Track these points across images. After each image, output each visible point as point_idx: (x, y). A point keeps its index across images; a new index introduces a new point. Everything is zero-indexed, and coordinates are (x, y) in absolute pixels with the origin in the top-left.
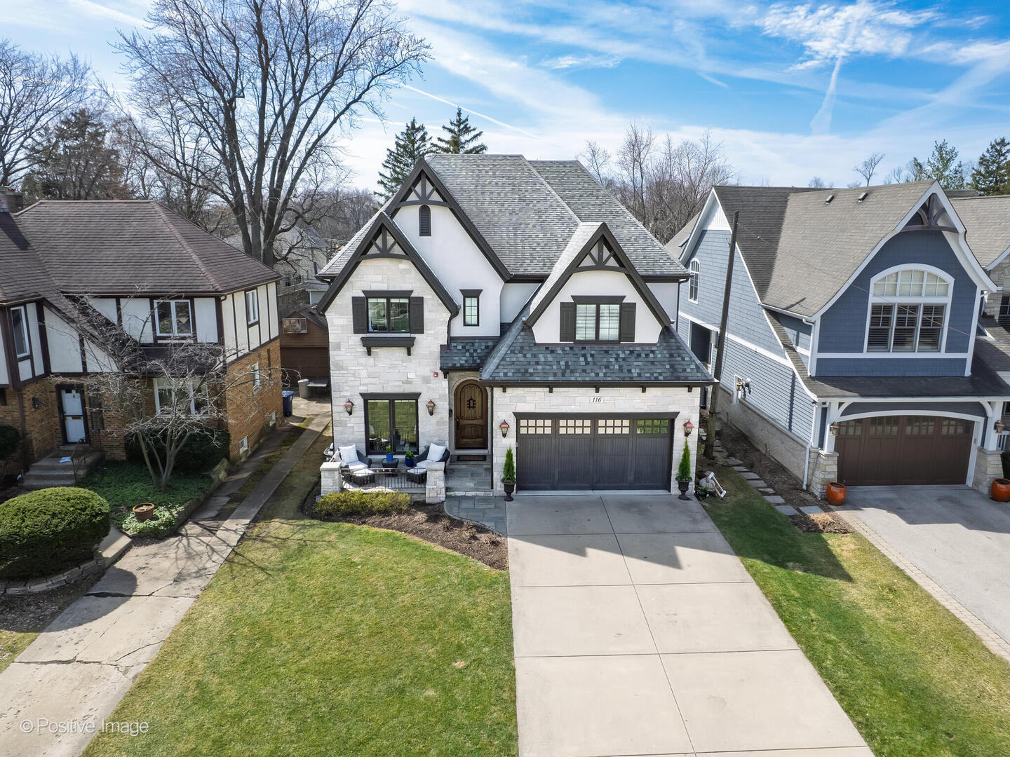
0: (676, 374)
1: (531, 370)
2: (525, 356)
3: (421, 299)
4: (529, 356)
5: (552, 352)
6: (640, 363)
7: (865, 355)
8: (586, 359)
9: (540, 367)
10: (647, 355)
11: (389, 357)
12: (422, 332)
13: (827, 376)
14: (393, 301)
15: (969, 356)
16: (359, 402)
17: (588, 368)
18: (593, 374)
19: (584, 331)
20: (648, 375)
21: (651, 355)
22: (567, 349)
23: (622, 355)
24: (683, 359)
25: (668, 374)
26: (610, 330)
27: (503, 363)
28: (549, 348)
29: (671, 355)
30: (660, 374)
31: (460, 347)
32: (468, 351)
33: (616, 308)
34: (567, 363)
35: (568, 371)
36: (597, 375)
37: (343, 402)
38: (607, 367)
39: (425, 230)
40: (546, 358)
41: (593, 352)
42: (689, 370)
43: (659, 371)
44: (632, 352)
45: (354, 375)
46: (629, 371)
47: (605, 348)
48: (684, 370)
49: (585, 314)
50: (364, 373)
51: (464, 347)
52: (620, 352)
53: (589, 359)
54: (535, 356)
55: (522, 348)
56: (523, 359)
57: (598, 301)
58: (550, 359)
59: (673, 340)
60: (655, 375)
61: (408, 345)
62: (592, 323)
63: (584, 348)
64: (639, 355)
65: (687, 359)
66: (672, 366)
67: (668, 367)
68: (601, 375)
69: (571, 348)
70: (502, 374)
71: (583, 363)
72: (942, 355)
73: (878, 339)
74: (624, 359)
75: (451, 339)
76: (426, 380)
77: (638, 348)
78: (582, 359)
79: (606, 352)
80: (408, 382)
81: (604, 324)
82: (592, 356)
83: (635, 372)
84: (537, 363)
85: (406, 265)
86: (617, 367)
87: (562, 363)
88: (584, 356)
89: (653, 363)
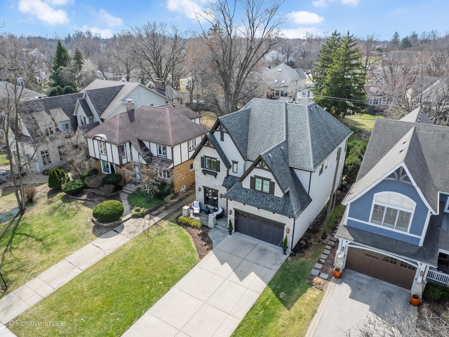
0: (283, 211)
1: (238, 197)
2: (238, 191)
3: (219, 162)
4: (239, 191)
5: (247, 192)
6: (273, 204)
7: (369, 223)
8: (256, 197)
9: (241, 196)
10: (277, 201)
11: (210, 177)
12: (219, 171)
14: (212, 160)
15: (422, 238)
16: (202, 189)
17: (256, 200)
18: (256, 204)
19: (258, 187)
20: (274, 209)
21: (278, 202)
22: (252, 192)
23: (268, 199)
24: (289, 206)
25: (281, 211)
26: (266, 189)
27: (231, 192)
28: (246, 190)
29: (285, 204)
30: (278, 210)
33: (268, 182)
34: (250, 197)
35: (249, 200)
36: (257, 204)
37: (198, 187)
38: (262, 202)
39: (222, 139)
40: (244, 193)
42: (289, 211)
43: (278, 208)
44: (272, 199)
45: (201, 180)
46: (268, 206)
48: (287, 211)
49: (258, 182)
50: (204, 180)
51: (231, 179)
54: (241, 192)
55: (238, 188)
56: (237, 192)
57: (263, 179)
58: (245, 194)
59: (288, 198)
60: (276, 210)
61: (215, 175)
62: (260, 185)
63: (257, 193)
64: (274, 201)
66: (283, 208)
68: (259, 204)
70: (229, 196)
71: (255, 199)
72: (407, 233)
73: (377, 219)
74: (268, 201)
75: (228, 175)
76: (220, 187)
77: (275, 198)
78: (255, 197)
79: (264, 196)
80: (215, 186)
81: (264, 186)
82: (259, 196)
83: (270, 206)
84: (241, 195)
86: (265, 203)
87: (248, 197)
88: (256, 196)
89: (277, 205)
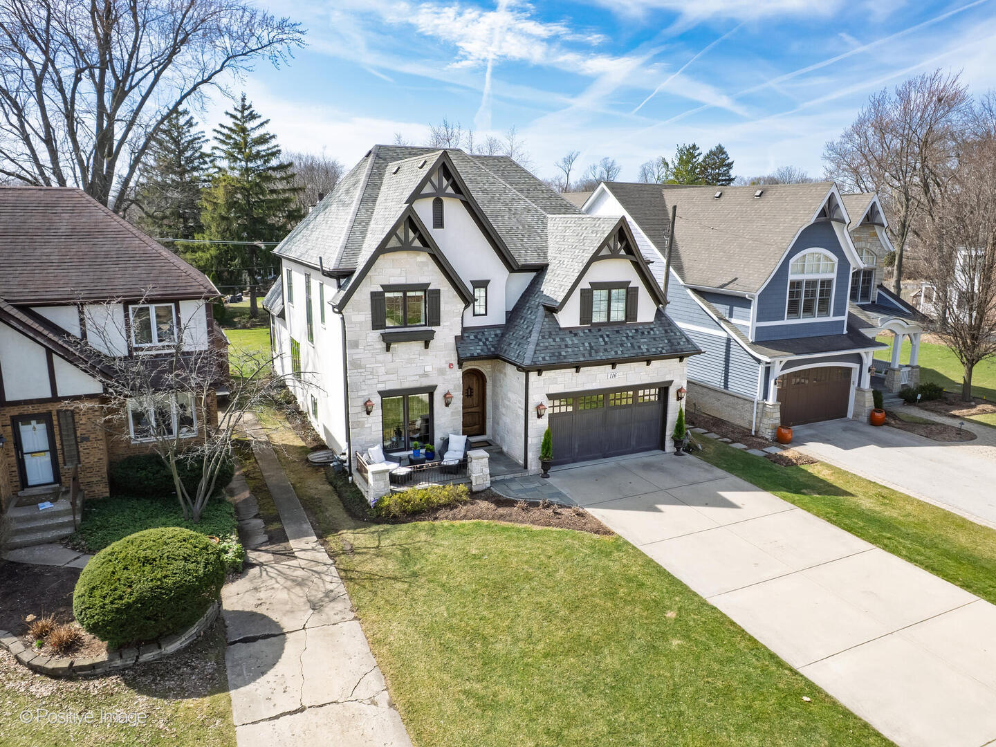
0: (673, 347)
1: (563, 353)
2: (554, 340)
3: (438, 292)
4: (558, 340)
5: (576, 335)
6: (645, 340)
7: (786, 322)
8: (604, 339)
9: (569, 350)
10: (649, 332)
11: (408, 351)
12: (438, 324)
13: (764, 340)
14: (409, 294)
15: (845, 318)
16: (377, 400)
17: (608, 347)
18: (613, 353)
19: (599, 314)
20: (654, 350)
21: (652, 332)
22: (587, 331)
23: (630, 334)
24: (676, 335)
25: (668, 348)
26: (618, 314)
27: (538, 348)
28: (571, 331)
29: (666, 331)
30: (663, 348)
31: (472, 337)
32: (480, 340)
33: (623, 291)
34: (590, 344)
35: (593, 351)
36: (616, 353)
37: (361, 402)
38: (622, 345)
39: (439, 222)
40: (572, 340)
41: (608, 333)
42: (682, 343)
43: (661, 345)
44: (637, 330)
45: (372, 373)
46: (639, 347)
47: (616, 328)
48: (679, 344)
49: (599, 296)
50: (382, 370)
51: (476, 337)
52: (628, 331)
53: (607, 339)
54: (563, 340)
55: (550, 333)
56: (554, 343)
57: (609, 286)
58: (576, 342)
59: (663, 318)
60: (660, 349)
61: (427, 339)
62: (604, 306)
63: (600, 330)
64: (643, 333)
65: (678, 333)
66: (669, 341)
67: (666, 341)
68: (619, 352)
69: (590, 330)
70: (540, 359)
71: (603, 343)
72: (831, 318)
73: (793, 310)
74: (632, 337)
75: (464, 330)
76: (441, 372)
77: (641, 327)
78: (601, 340)
79: (618, 332)
80: (425, 375)
81: (614, 305)
82: (608, 336)
83: (644, 347)
84: (567, 346)
85: (424, 258)
86: (629, 345)
87: (587, 344)
88: (602, 336)
89: (654, 339)
